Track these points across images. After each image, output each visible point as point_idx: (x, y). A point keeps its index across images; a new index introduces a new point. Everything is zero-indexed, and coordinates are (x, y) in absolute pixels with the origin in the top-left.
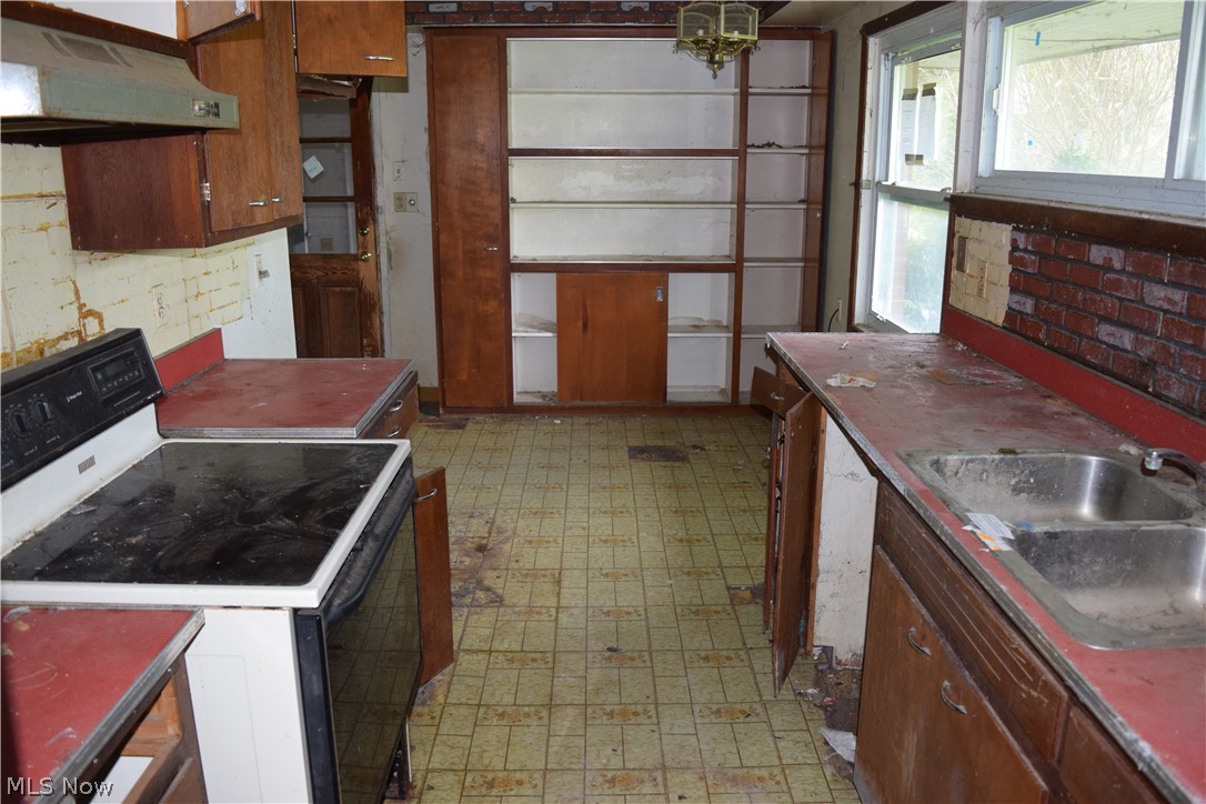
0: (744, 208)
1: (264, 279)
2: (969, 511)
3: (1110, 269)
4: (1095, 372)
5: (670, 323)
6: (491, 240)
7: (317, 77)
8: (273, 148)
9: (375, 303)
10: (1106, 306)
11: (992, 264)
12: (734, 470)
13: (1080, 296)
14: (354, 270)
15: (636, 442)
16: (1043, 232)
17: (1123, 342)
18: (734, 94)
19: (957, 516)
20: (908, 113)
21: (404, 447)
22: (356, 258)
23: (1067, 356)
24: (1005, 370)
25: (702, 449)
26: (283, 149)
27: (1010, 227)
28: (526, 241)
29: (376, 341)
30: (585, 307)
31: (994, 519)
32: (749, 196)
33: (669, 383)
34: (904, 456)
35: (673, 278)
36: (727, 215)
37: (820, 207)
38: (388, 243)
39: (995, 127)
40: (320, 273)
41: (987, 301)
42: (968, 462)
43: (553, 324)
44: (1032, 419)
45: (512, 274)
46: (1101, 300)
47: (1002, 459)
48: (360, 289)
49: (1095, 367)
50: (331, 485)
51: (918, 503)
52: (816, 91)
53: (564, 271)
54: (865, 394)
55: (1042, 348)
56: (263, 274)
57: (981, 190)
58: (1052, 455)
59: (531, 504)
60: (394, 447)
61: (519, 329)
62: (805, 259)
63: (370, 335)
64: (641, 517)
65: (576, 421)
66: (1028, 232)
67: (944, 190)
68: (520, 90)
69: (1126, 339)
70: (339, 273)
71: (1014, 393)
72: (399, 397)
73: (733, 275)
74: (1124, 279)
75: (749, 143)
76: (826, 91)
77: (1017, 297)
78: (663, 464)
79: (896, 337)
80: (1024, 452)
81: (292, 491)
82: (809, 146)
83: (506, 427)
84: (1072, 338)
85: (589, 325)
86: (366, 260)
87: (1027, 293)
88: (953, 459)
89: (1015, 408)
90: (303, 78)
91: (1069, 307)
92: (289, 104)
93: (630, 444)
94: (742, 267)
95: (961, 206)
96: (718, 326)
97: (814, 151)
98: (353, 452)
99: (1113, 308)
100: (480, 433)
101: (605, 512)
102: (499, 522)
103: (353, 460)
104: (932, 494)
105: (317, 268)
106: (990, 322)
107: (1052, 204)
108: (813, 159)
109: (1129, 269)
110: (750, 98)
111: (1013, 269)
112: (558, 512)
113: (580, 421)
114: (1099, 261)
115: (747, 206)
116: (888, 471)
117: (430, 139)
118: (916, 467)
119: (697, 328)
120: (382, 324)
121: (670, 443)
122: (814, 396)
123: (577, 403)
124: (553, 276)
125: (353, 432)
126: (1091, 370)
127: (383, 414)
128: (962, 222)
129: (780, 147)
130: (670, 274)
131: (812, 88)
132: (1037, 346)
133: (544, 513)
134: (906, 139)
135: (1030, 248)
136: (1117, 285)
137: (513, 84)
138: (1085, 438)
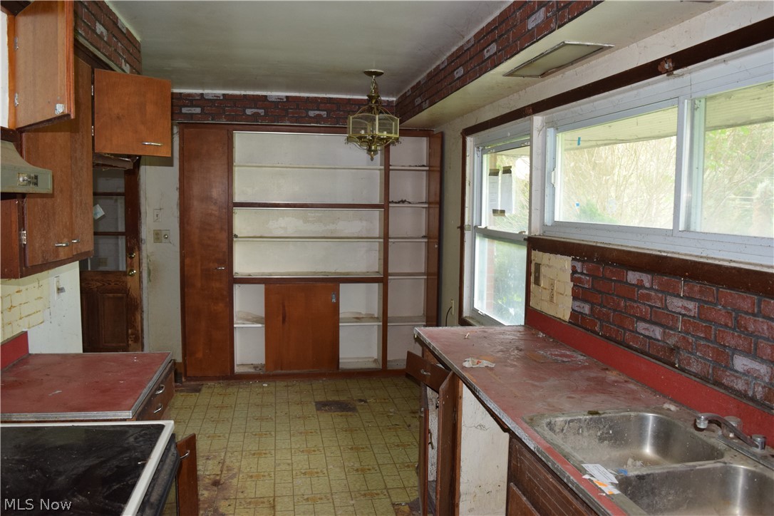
0: (388, 242)
1: (62, 294)
2: (582, 462)
3: (642, 287)
4: (636, 353)
5: (341, 316)
6: (221, 263)
7: (107, 155)
8: (74, 205)
9: (138, 305)
10: (641, 311)
11: (559, 281)
12: (388, 416)
13: (622, 304)
14: (123, 282)
15: (320, 398)
16: (594, 262)
17: (655, 334)
18: (380, 170)
19: (576, 467)
20: (493, 186)
21: (169, 425)
22: (125, 274)
23: (616, 342)
24: (574, 351)
25: (365, 402)
26: (81, 205)
27: (570, 258)
28: (244, 263)
29: (138, 331)
30: (284, 307)
31: (602, 469)
32: (391, 234)
33: (340, 356)
34: (528, 421)
35: (343, 286)
36: (377, 246)
37: (437, 240)
38: (148, 264)
39: (554, 195)
40: (99, 284)
41: (557, 305)
42: (569, 422)
43: (262, 318)
44: (600, 386)
45: (234, 285)
46: (638, 307)
47: (591, 418)
48: (128, 295)
49: (636, 350)
50: (115, 463)
51: (547, 457)
52: (432, 169)
53: (269, 283)
54: (490, 372)
55: (598, 337)
56: (60, 290)
57: (547, 234)
58: (622, 414)
59: (250, 448)
60: (161, 427)
61: (239, 322)
62: (428, 274)
63: (133, 327)
64: (328, 454)
65: (277, 384)
66: (583, 262)
67: (521, 233)
68: (241, 164)
69: (657, 333)
70: (113, 284)
71: (585, 368)
72: (162, 382)
73: (381, 284)
74: (653, 294)
75: (390, 200)
76: (439, 169)
77: (577, 303)
78: (340, 414)
79: (498, 328)
80: (604, 413)
81: (84, 469)
82: (429, 203)
83: (230, 390)
84: (619, 331)
85: (287, 319)
86: (132, 275)
87: (585, 300)
88: (560, 420)
89: (589, 379)
90: (97, 156)
91: (615, 310)
92: (86, 174)
93: (317, 400)
94: (387, 279)
95: (535, 244)
96: (371, 318)
97: (431, 206)
98: (131, 432)
99: (646, 312)
100: (211, 394)
101: (303, 451)
102: (228, 462)
103: (131, 439)
104: (553, 449)
105: (97, 281)
106: (560, 319)
107: (599, 245)
108: (431, 211)
109: (656, 287)
110: (391, 172)
111: (574, 285)
112: (270, 453)
113: (281, 384)
114: (634, 282)
115: (390, 240)
116: (519, 432)
117: (180, 195)
118: (538, 429)
119: (358, 319)
120: (142, 319)
121: (343, 398)
122: (454, 374)
123: (279, 371)
124: (262, 287)
125: (128, 414)
126: (634, 352)
127: (151, 396)
128: (535, 254)
129: (410, 203)
130: (341, 284)
131: (429, 166)
132: (594, 335)
133: (260, 454)
134: (493, 200)
135: (585, 272)
136: (648, 297)
137: (236, 161)
138: (639, 400)
